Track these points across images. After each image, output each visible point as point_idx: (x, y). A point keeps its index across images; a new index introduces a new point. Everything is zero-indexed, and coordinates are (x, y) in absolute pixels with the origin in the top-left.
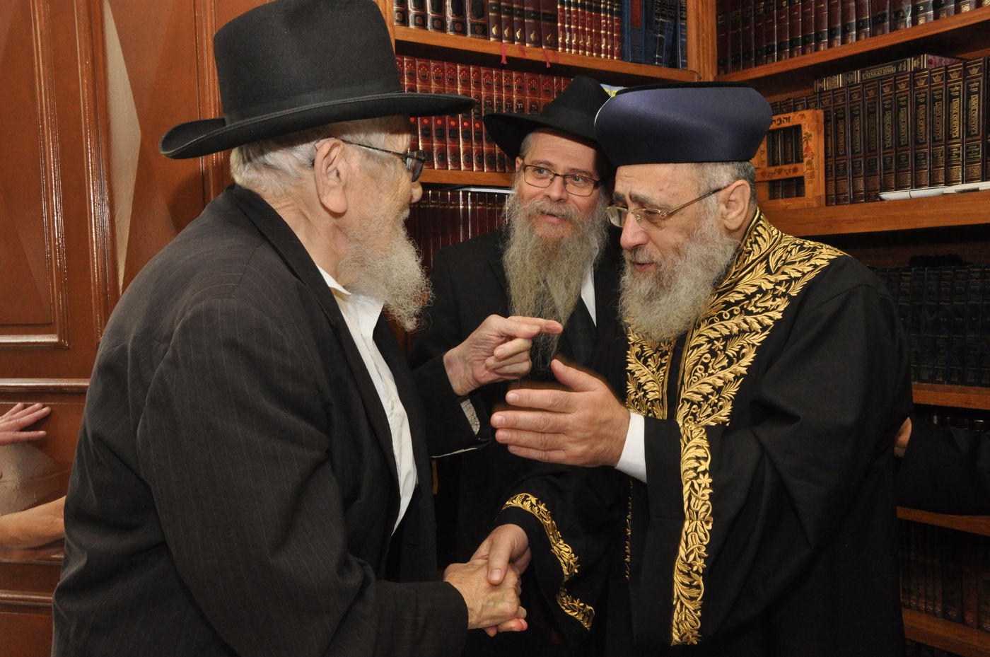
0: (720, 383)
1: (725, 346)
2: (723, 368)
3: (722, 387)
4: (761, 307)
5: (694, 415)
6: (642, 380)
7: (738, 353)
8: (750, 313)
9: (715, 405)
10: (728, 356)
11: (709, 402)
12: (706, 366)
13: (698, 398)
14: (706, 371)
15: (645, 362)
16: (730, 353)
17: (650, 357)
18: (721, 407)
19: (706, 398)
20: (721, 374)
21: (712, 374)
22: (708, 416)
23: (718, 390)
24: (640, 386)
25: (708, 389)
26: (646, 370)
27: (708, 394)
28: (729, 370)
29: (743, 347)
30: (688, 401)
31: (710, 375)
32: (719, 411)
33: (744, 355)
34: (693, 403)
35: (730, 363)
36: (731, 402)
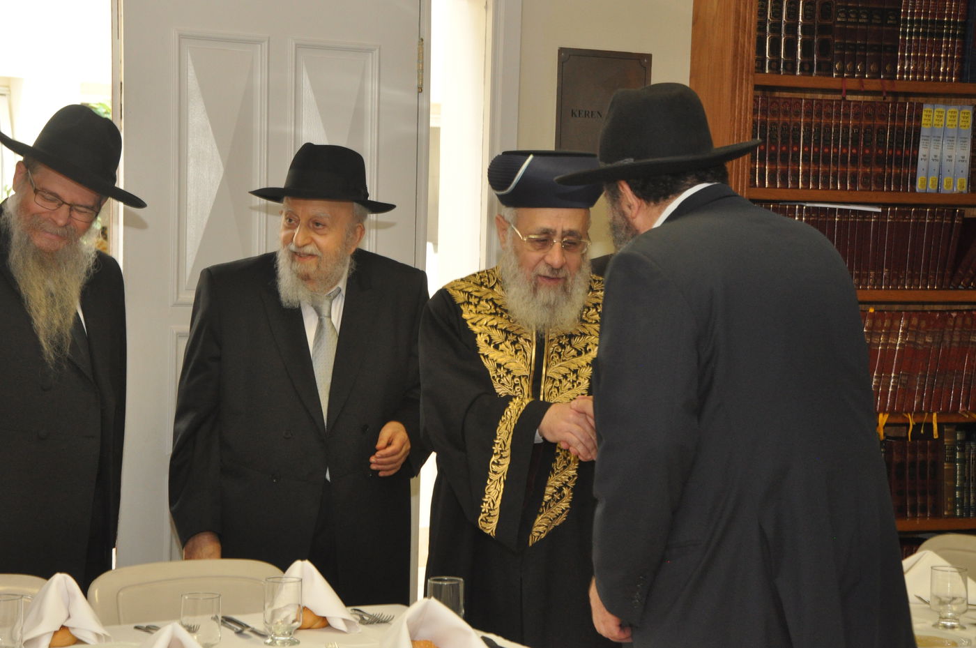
0: (574, 367)
1: (570, 343)
2: (574, 356)
3: (577, 370)
4: (592, 320)
5: (558, 388)
6: (500, 361)
7: (585, 348)
8: (586, 322)
9: (574, 381)
10: (575, 349)
11: (568, 380)
12: (559, 354)
13: (557, 377)
14: (560, 357)
15: (496, 347)
16: (578, 347)
17: (501, 343)
18: (580, 383)
19: (565, 377)
20: (574, 360)
21: (565, 360)
22: (569, 389)
23: (575, 372)
24: (499, 366)
25: (564, 371)
26: (501, 354)
27: (566, 374)
28: (579, 358)
29: (587, 344)
30: (551, 378)
31: (563, 361)
32: (578, 386)
33: (590, 350)
34: (554, 380)
35: (579, 353)
36: (587, 381)
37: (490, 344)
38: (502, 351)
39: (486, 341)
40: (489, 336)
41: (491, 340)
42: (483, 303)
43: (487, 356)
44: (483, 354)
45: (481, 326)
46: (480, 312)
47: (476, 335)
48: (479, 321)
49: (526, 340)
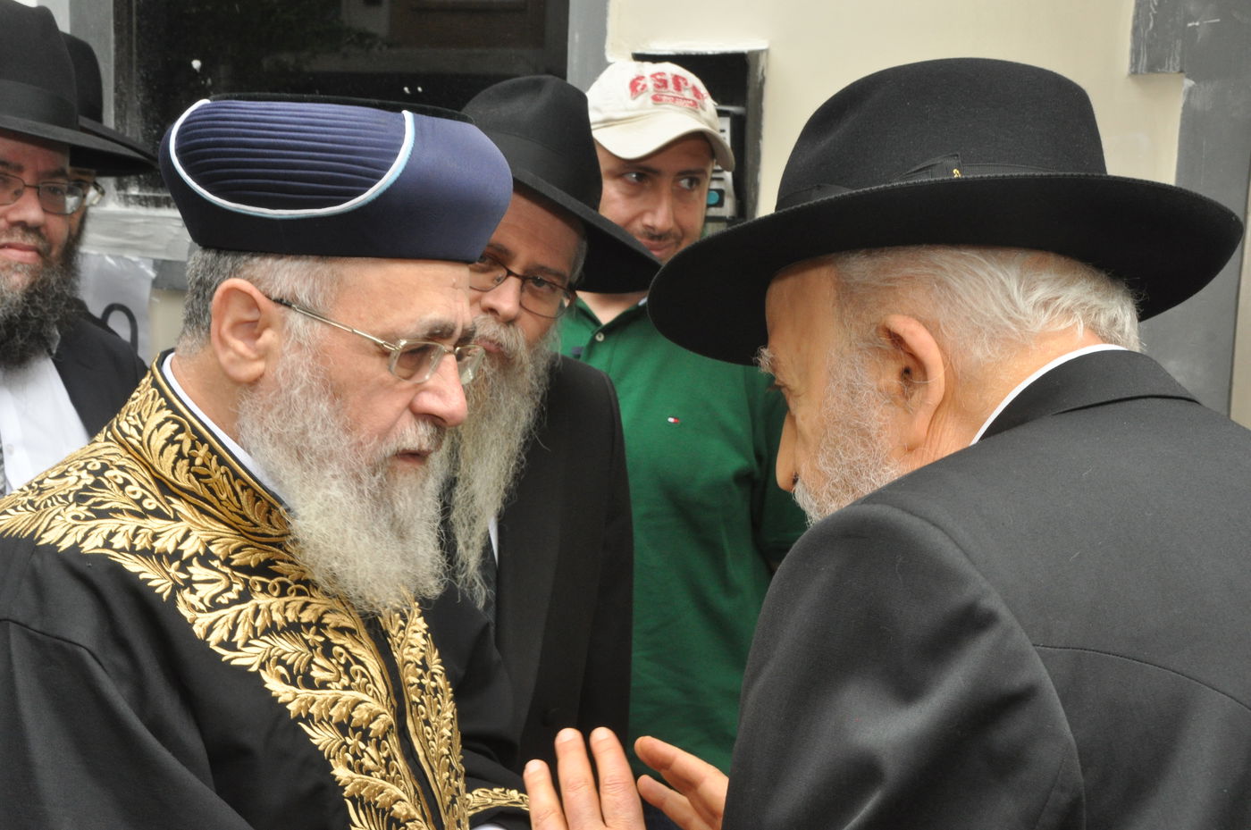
37: (294, 683)
38: (324, 685)
39: (283, 678)
40: (280, 662)
41: (289, 668)
42: (198, 571)
43: (310, 716)
44: (299, 718)
45: (246, 644)
46: (214, 605)
47: (257, 673)
48: (232, 633)
49: (341, 630)
